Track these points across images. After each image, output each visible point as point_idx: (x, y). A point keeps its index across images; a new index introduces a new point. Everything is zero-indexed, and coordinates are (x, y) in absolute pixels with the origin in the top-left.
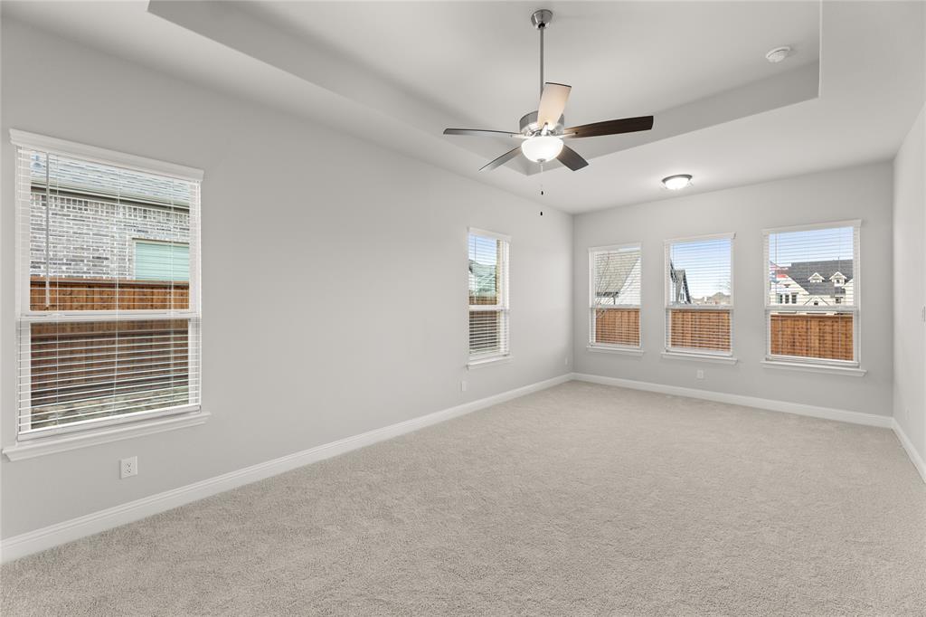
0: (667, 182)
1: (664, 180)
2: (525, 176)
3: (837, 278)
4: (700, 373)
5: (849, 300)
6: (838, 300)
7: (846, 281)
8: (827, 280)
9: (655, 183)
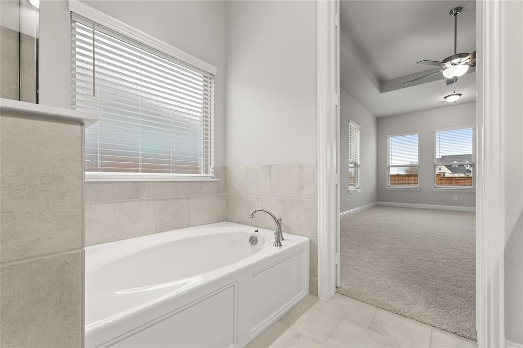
0: (447, 98)
1: (445, 98)
9: (441, 99)
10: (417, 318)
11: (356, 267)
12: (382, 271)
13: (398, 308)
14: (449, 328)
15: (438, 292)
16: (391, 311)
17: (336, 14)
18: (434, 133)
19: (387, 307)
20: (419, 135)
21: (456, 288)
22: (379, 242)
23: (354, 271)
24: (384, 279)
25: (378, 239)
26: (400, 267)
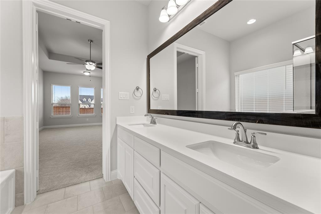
0: (85, 73)
1: (84, 72)
2: (48, 59)
3: (89, 100)
4: (88, 119)
5: (92, 106)
6: (90, 106)
7: (91, 101)
8: (87, 100)
9: (82, 72)
10: (83, 181)
11: (45, 174)
12: (62, 169)
13: (75, 182)
14: (96, 178)
15: (89, 167)
16: (72, 185)
17: (36, 24)
18: (78, 88)
19: (70, 185)
20: (71, 87)
21: (94, 162)
22: (54, 154)
23: (45, 177)
24: (64, 172)
25: (53, 152)
26: (71, 163)
